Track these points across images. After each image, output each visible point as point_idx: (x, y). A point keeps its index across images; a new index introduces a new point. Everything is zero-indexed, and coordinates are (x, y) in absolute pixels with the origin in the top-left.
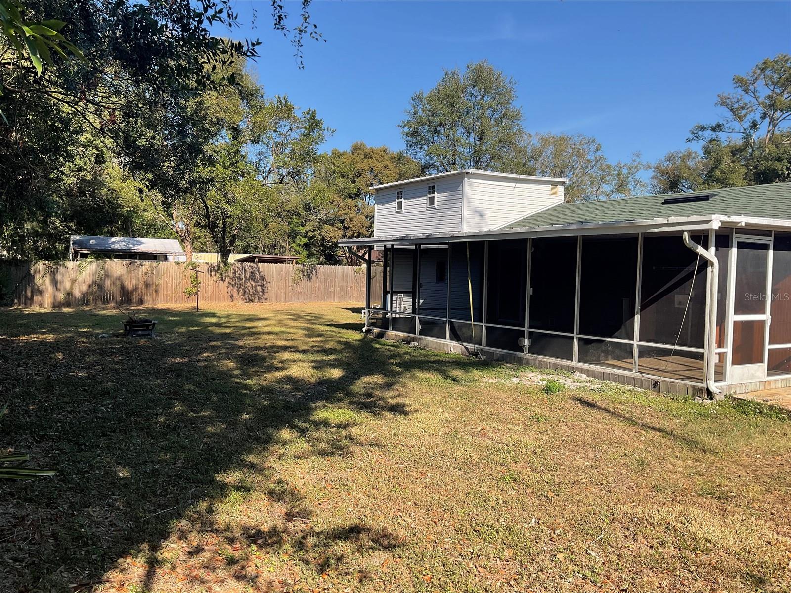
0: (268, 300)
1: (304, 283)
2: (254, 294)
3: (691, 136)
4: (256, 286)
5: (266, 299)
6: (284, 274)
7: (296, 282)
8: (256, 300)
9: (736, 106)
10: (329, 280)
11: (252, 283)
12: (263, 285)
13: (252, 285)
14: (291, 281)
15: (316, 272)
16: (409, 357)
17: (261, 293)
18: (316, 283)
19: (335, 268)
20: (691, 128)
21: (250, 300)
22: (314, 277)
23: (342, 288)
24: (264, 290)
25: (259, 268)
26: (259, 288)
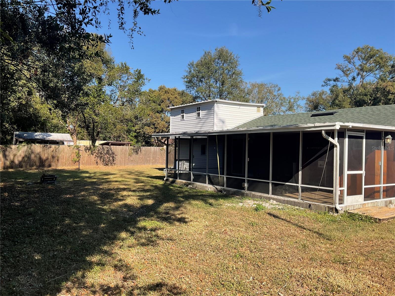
0: (116, 164)
1: (134, 155)
2: (108, 161)
3: (324, 84)
4: (110, 157)
5: (115, 164)
6: (124, 151)
7: (130, 155)
8: (110, 164)
9: (345, 69)
10: (147, 154)
11: (108, 155)
12: (113, 157)
13: (107, 157)
14: (128, 155)
15: (141, 150)
16: (188, 193)
17: (112, 161)
18: (140, 155)
19: (150, 148)
20: (324, 80)
21: (106, 164)
22: (139, 153)
23: (153, 158)
24: (114, 159)
25: (111, 148)
26: (111, 158)
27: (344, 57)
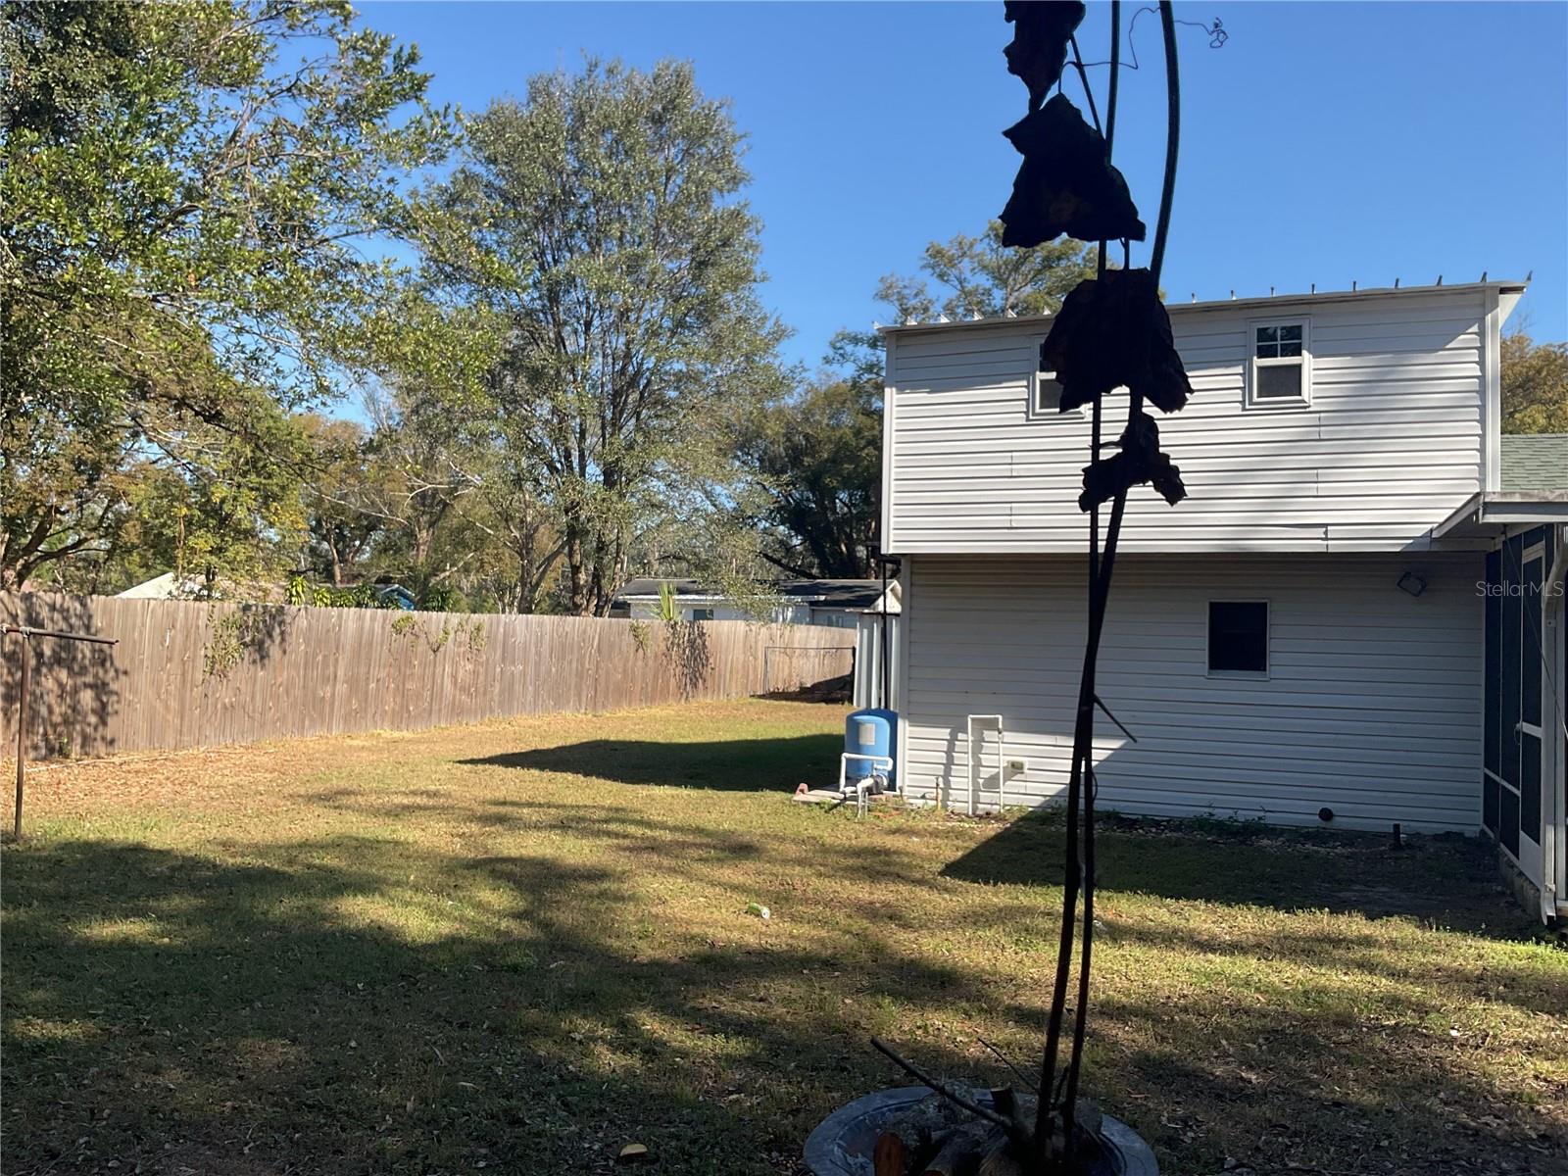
0: (119, 744)
1: (243, 671)
2: (66, 722)
4: (75, 691)
5: (112, 742)
6: (179, 639)
7: (217, 667)
8: (75, 750)
9: (913, 302)
10: (320, 658)
11: (63, 675)
12: (105, 684)
13: (61, 685)
14: (201, 662)
15: (282, 633)
17: (93, 719)
18: (285, 665)
19: (340, 616)
20: (832, 337)
21: (51, 750)
22: (274, 651)
23: (353, 682)
24: (104, 706)
25: (90, 617)
26: (87, 697)
27: (928, 250)
